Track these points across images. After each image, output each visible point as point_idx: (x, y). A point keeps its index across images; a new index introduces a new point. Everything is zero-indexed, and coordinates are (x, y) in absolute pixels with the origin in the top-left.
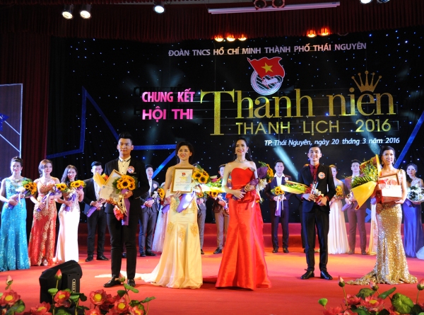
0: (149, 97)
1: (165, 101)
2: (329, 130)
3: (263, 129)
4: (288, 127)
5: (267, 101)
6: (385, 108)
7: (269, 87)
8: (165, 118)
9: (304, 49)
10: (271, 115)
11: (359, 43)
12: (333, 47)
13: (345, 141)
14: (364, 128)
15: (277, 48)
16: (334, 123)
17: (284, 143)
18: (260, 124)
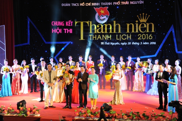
0: (54, 24)
1: (61, 25)
2: (127, 39)
3: (100, 38)
4: (110, 37)
5: (102, 26)
6: (150, 29)
7: (103, 20)
8: (61, 32)
9: (117, 3)
10: (103, 32)
11: (140, 1)
12: (129, 3)
13: (133, 43)
14: (141, 38)
15: (106, 3)
16: (129, 36)
17: (109, 44)
18: (99, 35)
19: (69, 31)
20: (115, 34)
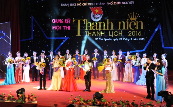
0: (55, 21)
1: (60, 23)
2: (118, 35)
3: (95, 34)
4: (104, 33)
6: (140, 27)
8: (60, 29)
9: (110, 3)
10: (98, 29)
11: (131, 1)
12: (121, 3)
13: (124, 39)
14: (131, 34)
15: (100, 3)
16: (120, 32)
17: (102, 39)
18: (94, 32)
19: (67, 28)
20: (108, 31)
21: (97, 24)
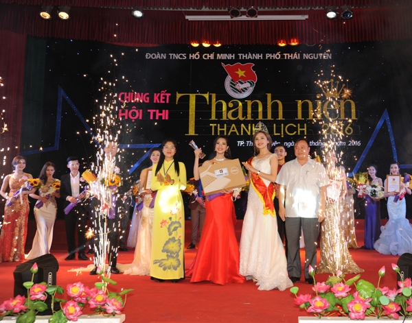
0: (126, 97)
1: (142, 102)
2: (297, 133)
3: (236, 130)
8: (140, 118)
11: (325, 54)
13: (312, 143)
15: (250, 54)
16: (302, 126)
18: (233, 125)
19: (160, 114)
21: (240, 104)
